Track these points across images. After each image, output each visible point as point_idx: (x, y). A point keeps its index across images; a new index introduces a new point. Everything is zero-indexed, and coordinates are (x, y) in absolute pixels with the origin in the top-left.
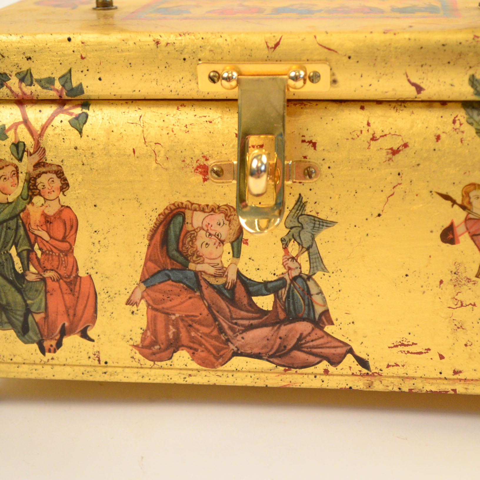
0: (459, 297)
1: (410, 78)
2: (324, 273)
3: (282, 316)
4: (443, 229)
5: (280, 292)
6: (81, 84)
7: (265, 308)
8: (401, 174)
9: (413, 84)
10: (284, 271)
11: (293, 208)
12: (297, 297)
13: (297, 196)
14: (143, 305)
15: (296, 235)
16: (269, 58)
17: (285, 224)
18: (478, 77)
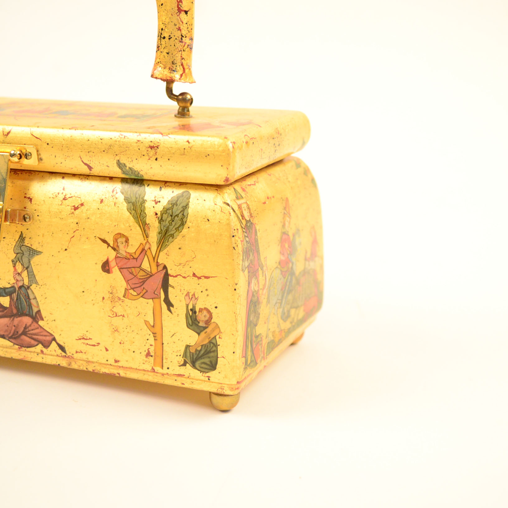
0: (114, 310)
1: (82, 160)
2: (36, 285)
3: (15, 311)
4: (103, 262)
5: (13, 295)
7: (5, 305)
8: (78, 223)
9: (86, 164)
10: (15, 281)
11: (18, 240)
12: (23, 300)
13: (20, 233)
15: (20, 258)
16: (4, 141)
17: (14, 251)
18: (121, 162)
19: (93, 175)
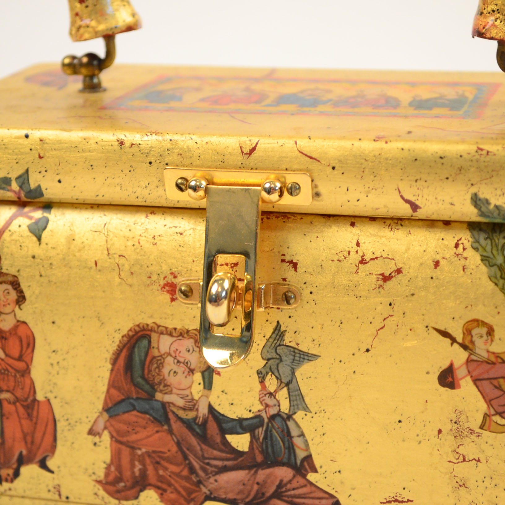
0: (461, 450)
1: (402, 194)
2: (305, 413)
3: (259, 458)
4: (441, 370)
5: (256, 432)
6: (39, 186)
7: (240, 449)
8: (393, 304)
9: (407, 201)
10: (261, 407)
11: (270, 337)
12: (276, 438)
13: (275, 324)
14: (106, 437)
15: (274, 368)
16: (244, 165)
17: (261, 354)
18: (481, 196)
19: (417, 218)
